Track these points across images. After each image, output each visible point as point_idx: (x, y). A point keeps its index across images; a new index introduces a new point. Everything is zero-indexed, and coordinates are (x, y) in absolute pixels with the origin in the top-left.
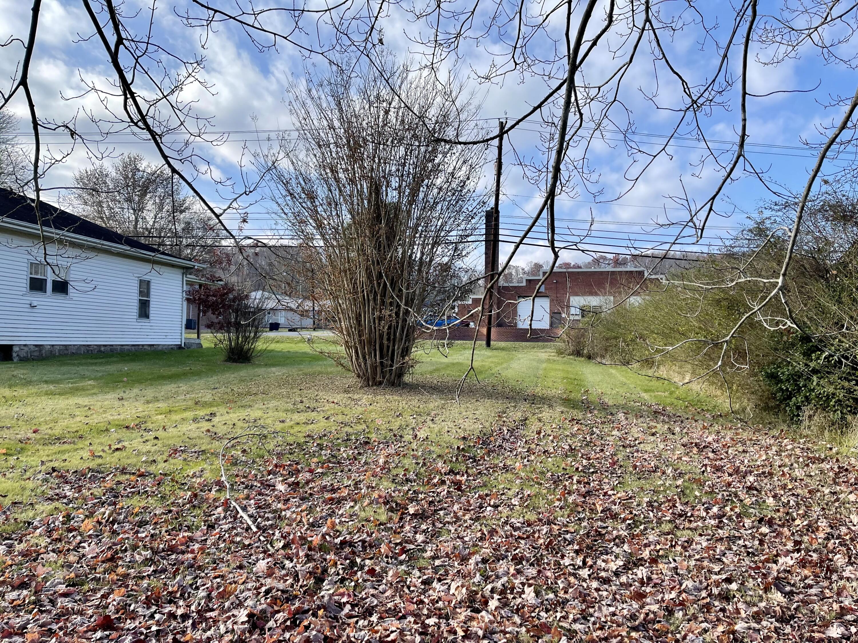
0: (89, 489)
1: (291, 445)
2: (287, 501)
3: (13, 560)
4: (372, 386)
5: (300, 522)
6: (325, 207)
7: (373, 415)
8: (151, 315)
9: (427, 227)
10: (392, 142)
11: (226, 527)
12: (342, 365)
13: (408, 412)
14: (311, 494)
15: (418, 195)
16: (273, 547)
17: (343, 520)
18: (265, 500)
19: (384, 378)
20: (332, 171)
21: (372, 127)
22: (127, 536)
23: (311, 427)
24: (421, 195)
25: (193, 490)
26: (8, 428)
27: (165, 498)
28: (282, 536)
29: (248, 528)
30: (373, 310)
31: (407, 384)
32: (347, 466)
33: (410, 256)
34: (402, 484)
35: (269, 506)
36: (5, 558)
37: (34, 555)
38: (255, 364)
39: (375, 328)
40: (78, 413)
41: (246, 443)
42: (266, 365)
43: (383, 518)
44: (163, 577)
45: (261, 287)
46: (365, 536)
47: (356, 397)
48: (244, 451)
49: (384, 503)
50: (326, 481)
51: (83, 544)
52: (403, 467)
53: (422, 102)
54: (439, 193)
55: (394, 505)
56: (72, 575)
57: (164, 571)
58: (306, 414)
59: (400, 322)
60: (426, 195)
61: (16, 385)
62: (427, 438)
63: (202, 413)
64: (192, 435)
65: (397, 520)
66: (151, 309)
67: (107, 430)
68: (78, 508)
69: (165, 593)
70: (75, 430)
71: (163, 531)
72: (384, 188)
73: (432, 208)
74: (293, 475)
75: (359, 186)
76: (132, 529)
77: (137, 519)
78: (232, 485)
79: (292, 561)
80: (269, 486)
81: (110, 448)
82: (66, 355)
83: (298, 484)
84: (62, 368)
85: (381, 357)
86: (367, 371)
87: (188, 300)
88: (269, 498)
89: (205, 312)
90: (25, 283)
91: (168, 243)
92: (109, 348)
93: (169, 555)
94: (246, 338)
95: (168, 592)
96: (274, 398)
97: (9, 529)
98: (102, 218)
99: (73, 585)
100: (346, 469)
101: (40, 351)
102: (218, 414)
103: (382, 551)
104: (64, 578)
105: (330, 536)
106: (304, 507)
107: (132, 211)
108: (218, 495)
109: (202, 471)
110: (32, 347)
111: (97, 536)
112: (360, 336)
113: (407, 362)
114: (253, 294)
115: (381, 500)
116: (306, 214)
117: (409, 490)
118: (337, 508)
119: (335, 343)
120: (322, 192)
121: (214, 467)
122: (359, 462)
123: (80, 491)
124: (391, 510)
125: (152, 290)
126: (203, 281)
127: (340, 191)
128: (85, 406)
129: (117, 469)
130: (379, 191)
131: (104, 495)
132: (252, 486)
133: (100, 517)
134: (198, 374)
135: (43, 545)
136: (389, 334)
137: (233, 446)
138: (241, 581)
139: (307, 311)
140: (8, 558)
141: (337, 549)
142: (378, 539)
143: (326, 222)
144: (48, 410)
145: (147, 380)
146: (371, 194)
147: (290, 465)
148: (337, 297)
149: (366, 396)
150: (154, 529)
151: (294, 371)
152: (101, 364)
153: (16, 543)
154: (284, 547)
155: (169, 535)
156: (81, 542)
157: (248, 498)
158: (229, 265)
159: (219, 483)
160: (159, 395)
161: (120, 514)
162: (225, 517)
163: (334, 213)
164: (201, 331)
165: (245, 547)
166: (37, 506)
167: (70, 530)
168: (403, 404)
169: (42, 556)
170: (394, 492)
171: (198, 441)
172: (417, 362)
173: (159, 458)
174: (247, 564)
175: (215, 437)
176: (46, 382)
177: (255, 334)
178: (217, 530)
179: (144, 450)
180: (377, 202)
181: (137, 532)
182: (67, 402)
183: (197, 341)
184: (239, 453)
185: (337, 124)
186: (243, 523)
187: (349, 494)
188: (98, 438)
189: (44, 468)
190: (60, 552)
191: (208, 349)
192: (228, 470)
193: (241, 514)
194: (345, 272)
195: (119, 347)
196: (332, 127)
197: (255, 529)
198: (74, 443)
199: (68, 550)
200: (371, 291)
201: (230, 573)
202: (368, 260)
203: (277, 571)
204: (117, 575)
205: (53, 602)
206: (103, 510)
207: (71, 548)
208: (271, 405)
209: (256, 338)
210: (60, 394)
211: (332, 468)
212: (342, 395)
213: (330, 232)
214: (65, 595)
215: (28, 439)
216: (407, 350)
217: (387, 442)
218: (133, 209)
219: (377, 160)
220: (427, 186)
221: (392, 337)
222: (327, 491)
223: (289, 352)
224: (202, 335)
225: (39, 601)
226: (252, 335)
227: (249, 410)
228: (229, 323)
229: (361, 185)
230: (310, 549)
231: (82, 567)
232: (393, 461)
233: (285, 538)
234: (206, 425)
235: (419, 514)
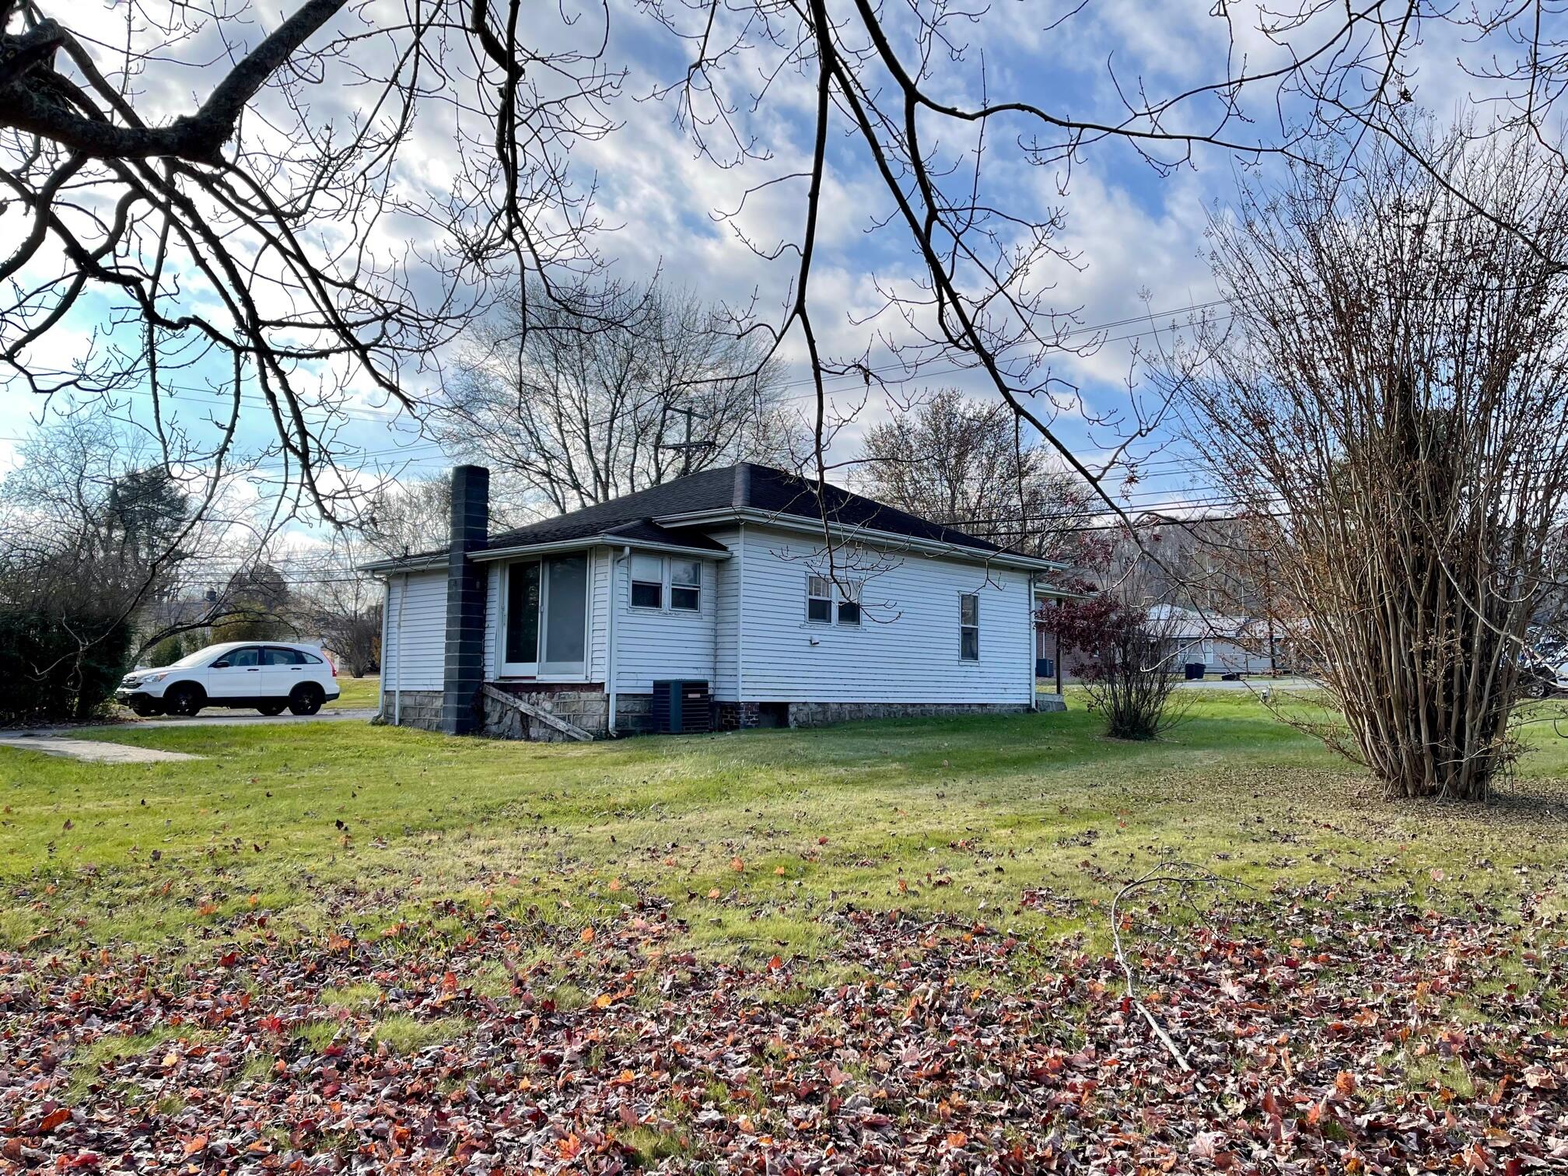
0: (903, 947)
1: (1246, 906)
2: (1244, 1020)
3: (797, 1051)
4: (1414, 796)
5: (1276, 1067)
6: (1290, 438)
7: (1423, 861)
8: (980, 654)
9: (1530, 452)
10: (1436, 289)
11: (1130, 1052)
12: (1341, 750)
13: (1507, 859)
14: (1295, 1013)
15: (1503, 389)
16: (1226, 1110)
17: (1371, 1077)
18: (1202, 1011)
19: (1442, 780)
20: (1302, 367)
21: (1386, 267)
22: (963, 1038)
23: (1284, 873)
24: (1512, 388)
25: (1067, 972)
26: (786, 834)
27: (1020, 979)
28: (1241, 1091)
29: (1172, 1063)
30: (1407, 636)
31: (1498, 796)
32: (1370, 963)
33: (1493, 519)
34: (1504, 1018)
35: (1209, 1023)
36: (786, 1046)
37: (826, 1047)
38: (1160, 742)
39: (1414, 675)
40: (880, 816)
41: (1156, 893)
42: (1184, 745)
43: (1465, 1087)
44: (1025, 1125)
45: (1169, 599)
46: (1423, 1120)
47: (1378, 817)
48: (1154, 909)
49: (1463, 1054)
50: (1327, 989)
51: (896, 1042)
52: (1504, 981)
53: (1502, 195)
54: (1556, 379)
55: (1488, 1062)
56: (883, 1093)
57: (1026, 1115)
58: (1270, 846)
59: (1475, 661)
60: (1524, 386)
61: (794, 766)
62: (1559, 920)
63: (1072, 830)
64: (1061, 870)
65: (1498, 1097)
66: (980, 643)
67: (923, 848)
68: (887, 978)
69: (1032, 1157)
70: (876, 844)
71: (1021, 1041)
72: (1421, 384)
73: (1542, 411)
74: (1253, 967)
75: (1363, 388)
76: (970, 1028)
77: (977, 1010)
78: (1135, 971)
79: (1266, 1147)
80: (1208, 983)
81: (929, 880)
82: (859, 719)
83: (1265, 987)
84: (855, 741)
85: (1433, 735)
86: (1400, 764)
87: (1039, 627)
88: (1208, 1007)
89: (1069, 647)
90: (803, 609)
91: (1002, 531)
92: (918, 709)
93: (1033, 1087)
94: (1145, 694)
95: (1037, 1157)
96: (1204, 809)
97: (792, 998)
98: (903, 498)
99: (885, 1111)
100: (1369, 969)
101: (825, 713)
102: (1101, 833)
103: (1467, 1160)
104: (871, 1096)
105: (1345, 1108)
106: (1282, 1037)
107: (946, 483)
108: (1110, 988)
109: (1080, 938)
110: (814, 707)
111: (918, 1031)
112: (1379, 692)
113: (1498, 749)
114: (1154, 612)
115: (1458, 1048)
116: (1252, 455)
117: (1523, 1033)
118: (1355, 1050)
119: (1321, 703)
120: (1282, 410)
121: (1099, 933)
122: (1398, 959)
123: (888, 949)
124: (1482, 1071)
125: (980, 612)
126: (1064, 592)
127: (1321, 402)
128: (890, 805)
129: (941, 917)
130: (1409, 392)
131: (925, 960)
132: (1174, 979)
133: (921, 998)
134: (1061, 758)
135: (839, 1033)
136: (1448, 687)
137: (1132, 897)
138: (1166, 1166)
139: (1260, 641)
140: (790, 1047)
141: (1361, 1137)
142: (1451, 1131)
143: (1293, 467)
144: (839, 808)
145: (979, 765)
146: (1391, 399)
147: (1246, 946)
148: (1324, 613)
149: (1401, 819)
150: (1006, 1034)
151: (1240, 758)
152: (909, 735)
153: (801, 1023)
154: (1248, 1113)
155: (1031, 1049)
156: (892, 1038)
157: (1166, 1000)
158: (1108, 562)
159: (1111, 965)
160: (1000, 793)
161: (950, 998)
162: (1126, 1033)
163: (1310, 447)
164: (1063, 680)
165: (1167, 1098)
166: (828, 966)
167: (877, 1014)
168: (1491, 841)
169: (838, 1051)
170: (1486, 1032)
171: (1070, 882)
172: (1523, 749)
173: (1006, 907)
174: (1175, 1134)
175: (1098, 876)
176: (835, 762)
177: (1161, 686)
178: (1115, 1056)
179: (982, 889)
180: (1407, 413)
181: (978, 1035)
182: (864, 796)
183: (1057, 699)
184: (1145, 911)
185: (1309, 275)
186: (1161, 1051)
187: (1379, 1024)
188: (911, 861)
189: (836, 903)
190: (864, 1049)
191: (1077, 712)
192: (1126, 942)
193: (1156, 1030)
194: (1340, 561)
195: (933, 708)
196: (1298, 283)
197: (1186, 1067)
198: (876, 865)
199: (876, 1048)
200: (1401, 599)
201: (1145, 1144)
202: (1390, 535)
203: (1235, 1159)
204: (951, 1106)
205: (855, 1134)
206: (923, 986)
207: (880, 1044)
208: (1199, 823)
209: (1163, 693)
210: (854, 783)
211: (1337, 963)
212: (1347, 812)
213: (1303, 485)
214: (873, 1126)
215: (814, 854)
216: (1496, 722)
217: (1461, 922)
218: (947, 479)
219: (1401, 331)
220: (1527, 368)
221: (1456, 694)
222: (1330, 1011)
223: (1226, 720)
224: (1065, 687)
225: (836, 1129)
226: (1156, 686)
227: (1158, 830)
228: (1112, 667)
229: (1367, 385)
230: (1302, 1127)
231: (896, 1080)
232: (1479, 966)
233: (1248, 1095)
234: (1081, 854)
235: (1551, 1091)
